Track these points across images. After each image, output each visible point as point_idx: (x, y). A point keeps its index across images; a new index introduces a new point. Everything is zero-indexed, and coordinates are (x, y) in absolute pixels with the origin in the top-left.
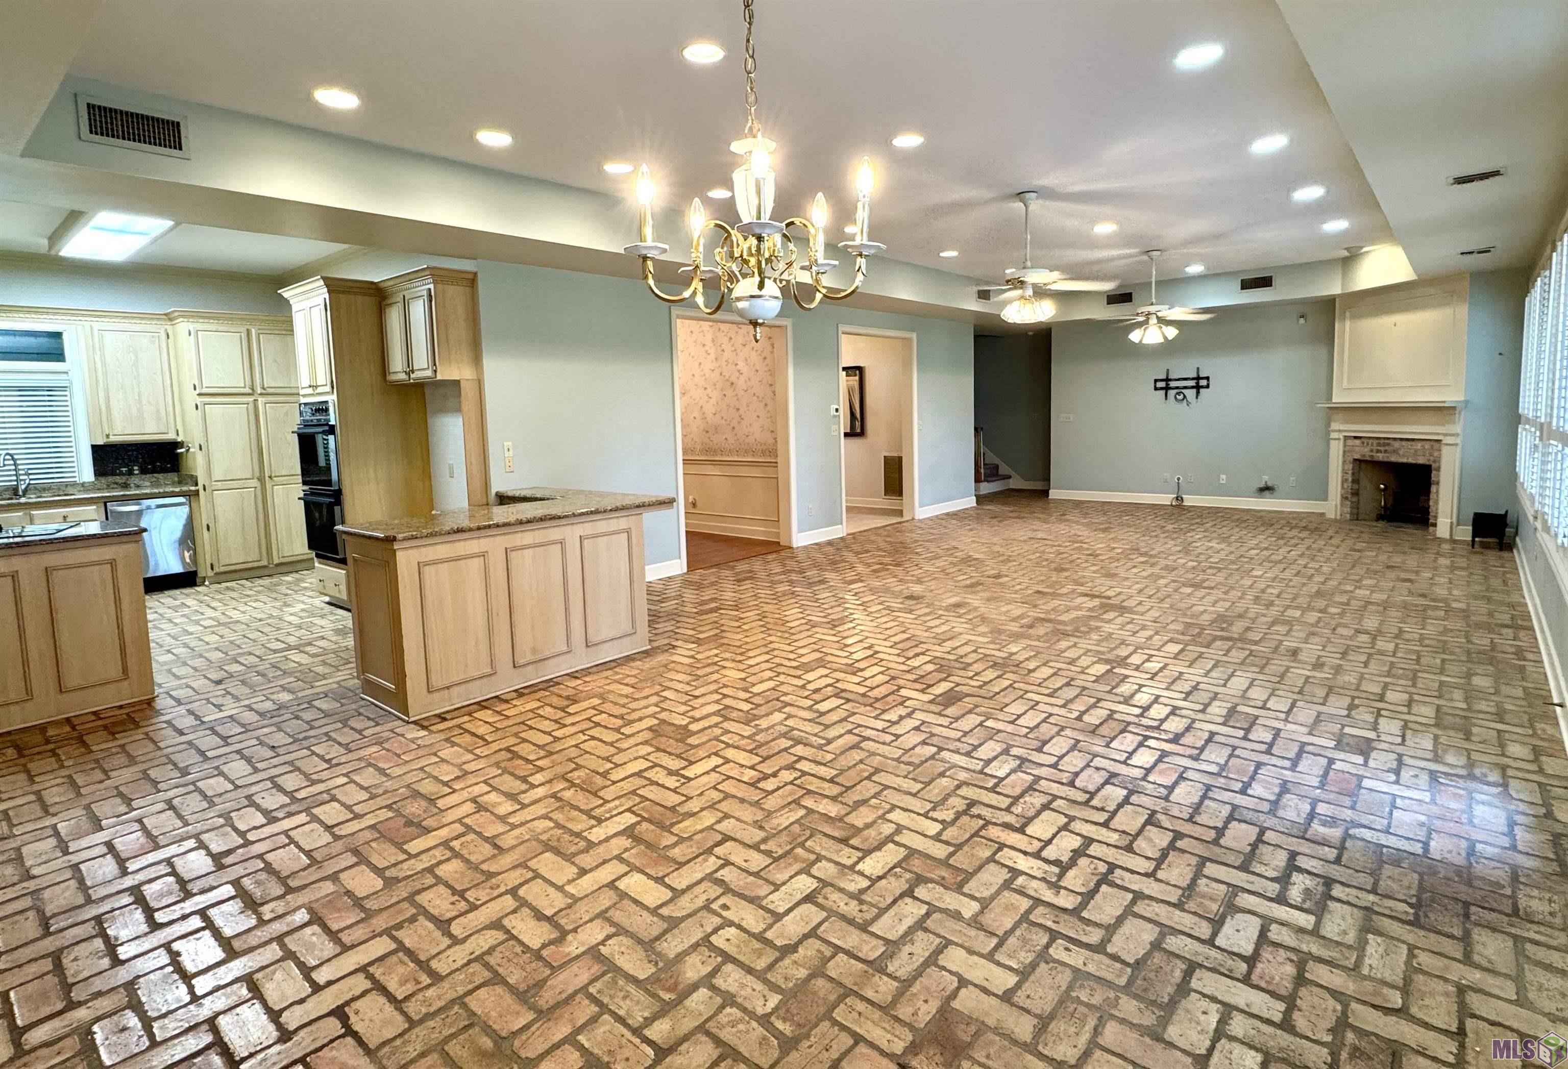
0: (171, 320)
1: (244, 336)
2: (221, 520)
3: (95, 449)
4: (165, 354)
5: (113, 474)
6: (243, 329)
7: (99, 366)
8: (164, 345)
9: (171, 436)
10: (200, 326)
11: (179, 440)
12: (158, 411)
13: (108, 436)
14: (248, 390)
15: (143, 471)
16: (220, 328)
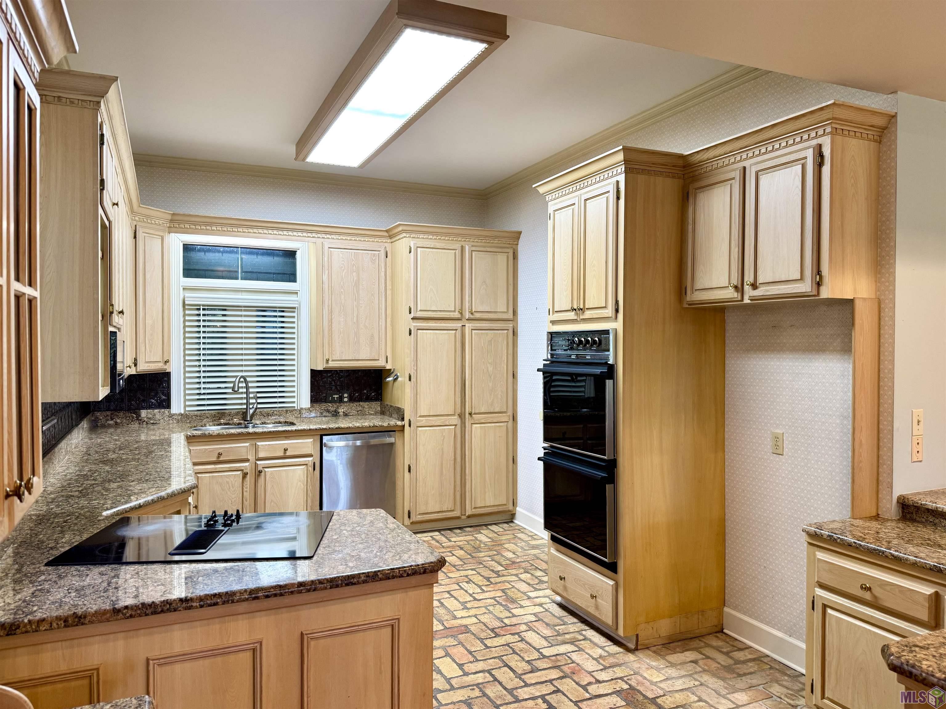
0: (390, 237)
1: (458, 252)
2: (422, 462)
3: (314, 374)
4: (383, 274)
5: (326, 401)
6: (458, 246)
7: (326, 286)
8: (383, 265)
9: (380, 363)
10: (420, 243)
11: (388, 368)
12: (372, 336)
13: (327, 361)
14: (457, 315)
15: (352, 399)
16: (438, 245)
